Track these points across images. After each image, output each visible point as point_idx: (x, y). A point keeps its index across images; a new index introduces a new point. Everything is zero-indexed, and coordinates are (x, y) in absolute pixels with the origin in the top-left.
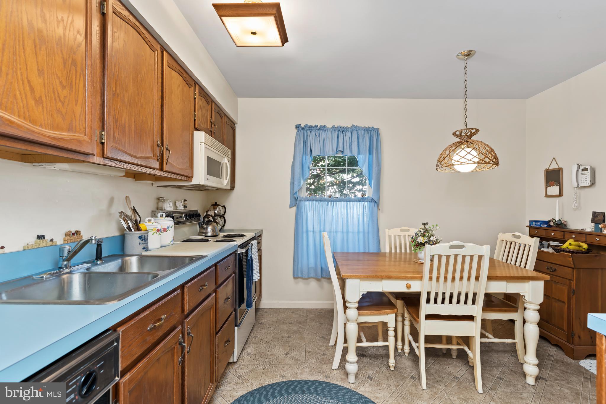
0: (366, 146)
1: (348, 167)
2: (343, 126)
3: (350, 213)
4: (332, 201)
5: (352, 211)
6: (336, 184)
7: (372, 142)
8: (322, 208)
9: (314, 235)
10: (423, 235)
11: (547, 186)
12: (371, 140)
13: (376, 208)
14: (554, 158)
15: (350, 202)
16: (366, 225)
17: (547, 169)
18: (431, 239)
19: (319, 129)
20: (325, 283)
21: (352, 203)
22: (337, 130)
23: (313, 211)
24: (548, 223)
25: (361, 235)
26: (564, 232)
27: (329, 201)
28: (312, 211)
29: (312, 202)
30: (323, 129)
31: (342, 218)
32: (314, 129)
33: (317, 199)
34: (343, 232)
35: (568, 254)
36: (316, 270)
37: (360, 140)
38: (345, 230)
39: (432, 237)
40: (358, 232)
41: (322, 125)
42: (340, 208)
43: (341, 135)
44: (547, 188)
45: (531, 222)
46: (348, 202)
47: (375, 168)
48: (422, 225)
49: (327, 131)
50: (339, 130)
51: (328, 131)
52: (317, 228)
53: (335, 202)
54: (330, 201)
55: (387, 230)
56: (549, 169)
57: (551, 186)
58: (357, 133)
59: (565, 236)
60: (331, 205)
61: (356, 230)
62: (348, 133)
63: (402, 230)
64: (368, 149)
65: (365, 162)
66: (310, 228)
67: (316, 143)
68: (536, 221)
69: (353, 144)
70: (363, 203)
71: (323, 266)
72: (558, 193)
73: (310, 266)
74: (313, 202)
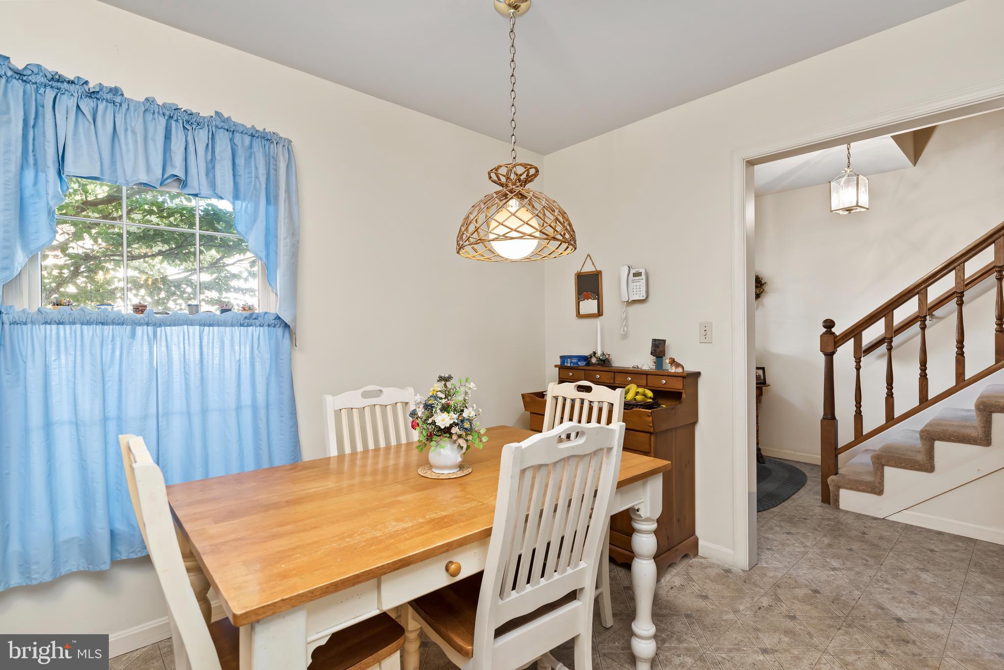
0: (257, 177)
1: (200, 228)
2: (184, 106)
3: (213, 358)
4: (148, 324)
5: (217, 351)
6: (145, 285)
7: (272, 171)
8: (110, 346)
9: (78, 435)
10: (445, 409)
11: (579, 299)
12: (272, 166)
13: (287, 341)
14: (588, 255)
15: (210, 325)
16: (261, 386)
17: (579, 271)
18: (465, 415)
19: (92, 95)
20: (130, 578)
21: (216, 328)
22: (164, 114)
23: (71, 358)
24: (586, 359)
25: (247, 415)
26: (614, 372)
27: (136, 323)
28: (66, 355)
29: (68, 327)
30: (109, 96)
31: (186, 373)
32: (72, 88)
33: (88, 318)
34: (189, 414)
35: (647, 410)
36: (88, 547)
37: (241, 161)
38: (196, 407)
39: (465, 410)
40: (239, 408)
41: (105, 84)
42: (179, 344)
43: (177, 134)
44: (579, 302)
45: (563, 358)
46: (205, 325)
47: (285, 239)
48: (438, 381)
49: (125, 106)
50: (171, 117)
51: (132, 108)
52: (89, 408)
53: (160, 326)
54: (140, 325)
55: (329, 398)
56: (582, 272)
57: (586, 300)
58: (231, 140)
59: (616, 379)
60: (145, 336)
61: (232, 403)
62: (201, 130)
63: (365, 395)
64: (264, 186)
65: (254, 219)
66: (62, 411)
67: (82, 137)
68: (571, 357)
69: (218, 167)
70: (250, 328)
71: (120, 527)
72: (596, 311)
73: (62, 537)
74: (73, 327)
